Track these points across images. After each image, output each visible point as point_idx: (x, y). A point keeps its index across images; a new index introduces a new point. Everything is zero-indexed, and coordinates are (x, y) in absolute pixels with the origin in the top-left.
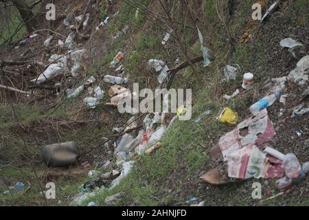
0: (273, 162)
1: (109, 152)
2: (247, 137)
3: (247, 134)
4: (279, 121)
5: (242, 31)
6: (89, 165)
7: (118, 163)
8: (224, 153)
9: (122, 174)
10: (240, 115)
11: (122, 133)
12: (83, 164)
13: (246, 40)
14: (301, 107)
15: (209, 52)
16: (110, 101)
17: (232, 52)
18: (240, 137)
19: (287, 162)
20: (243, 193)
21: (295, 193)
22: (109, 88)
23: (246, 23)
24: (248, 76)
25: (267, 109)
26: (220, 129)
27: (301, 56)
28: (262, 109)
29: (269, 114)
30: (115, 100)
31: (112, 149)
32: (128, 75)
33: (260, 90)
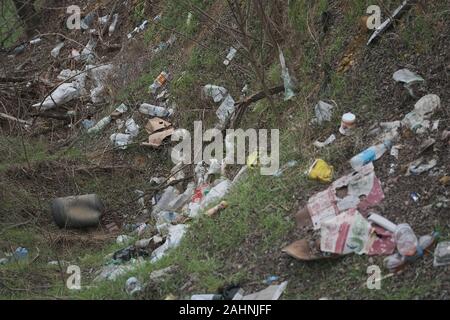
0: (380, 234)
1: (145, 211)
2: (346, 199)
3: (346, 195)
4: (389, 181)
5: (340, 55)
6: (116, 227)
7: (159, 227)
8: (315, 219)
9: (167, 242)
10: (336, 169)
11: (164, 186)
12: (108, 226)
13: (346, 68)
14: (418, 162)
15: (292, 80)
16: (147, 140)
17: (326, 83)
18: (336, 199)
19: (399, 235)
20: (341, 273)
21: (409, 275)
22: (147, 122)
23: (346, 44)
24: (349, 117)
25: (374, 162)
26: (310, 186)
27: (420, 95)
28: (367, 163)
29: (376, 170)
30: (155, 139)
31: (150, 207)
32: (174, 105)
33: (365, 138)
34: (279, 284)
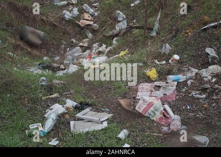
0: (165, 115)
1: (62, 52)
2: (157, 92)
3: (158, 90)
4: (181, 94)
5: (186, 28)
6: (46, 52)
7: (65, 62)
8: (139, 94)
9: (66, 70)
10: (159, 77)
11: (76, 45)
12: (42, 50)
13: (186, 35)
14: (198, 92)
15: (158, 28)
16: (79, 21)
17: (173, 37)
18: (153, 90)
20: (139, 123)
21: (169, 139)
22: (83, 13)
23: (191, 24)
24: (176, 57)
25: (178, 82)
26: (144, 78)
27: (214, 64)
28: (174, 81)
29: (177, 86)
30: (82, 23)
31: (65, 51)
32: (99, 12)
33: (179, 70)
34: (109, 114)
